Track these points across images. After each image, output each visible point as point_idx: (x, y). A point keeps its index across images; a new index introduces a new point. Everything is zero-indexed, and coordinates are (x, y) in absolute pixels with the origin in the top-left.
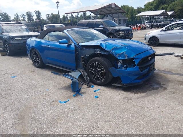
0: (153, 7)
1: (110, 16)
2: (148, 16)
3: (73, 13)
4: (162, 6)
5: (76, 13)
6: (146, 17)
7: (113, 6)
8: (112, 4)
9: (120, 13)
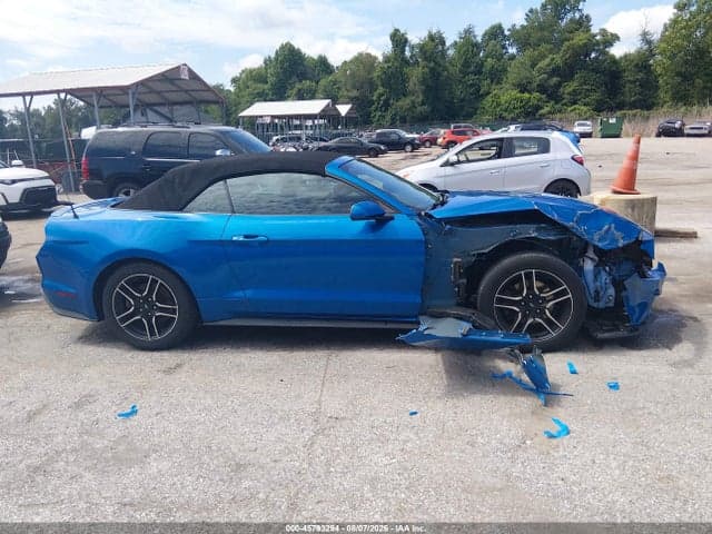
0: (266, 87)
1: (156, 112)
2: (273, 117)
3: (32, 94)
4: (298, 86)
5: (21, 98)
6: (268, 120)
7: (185, 76)
8: (178, 68)
9: (201, 102)
